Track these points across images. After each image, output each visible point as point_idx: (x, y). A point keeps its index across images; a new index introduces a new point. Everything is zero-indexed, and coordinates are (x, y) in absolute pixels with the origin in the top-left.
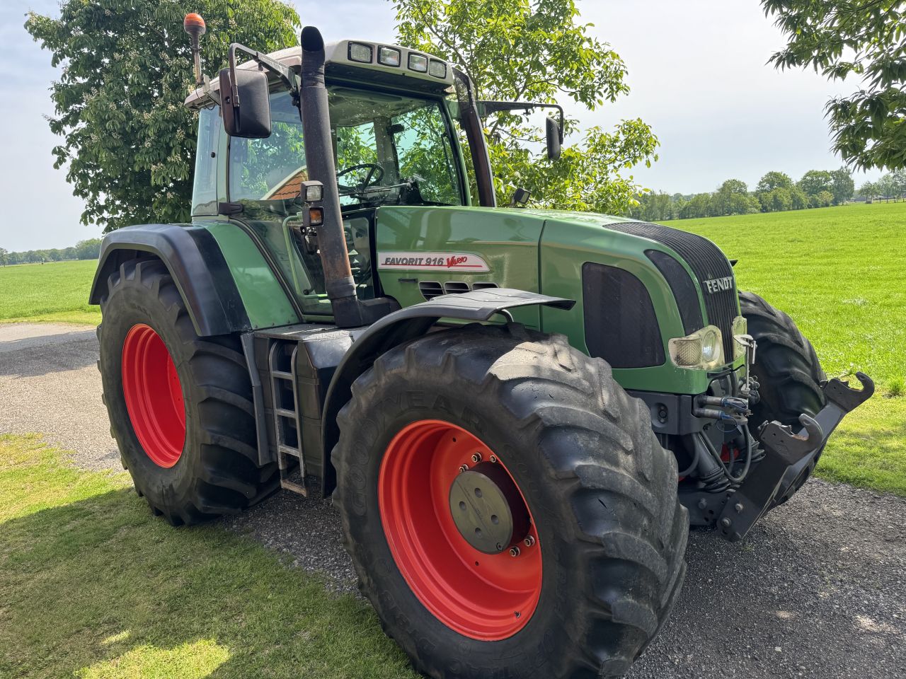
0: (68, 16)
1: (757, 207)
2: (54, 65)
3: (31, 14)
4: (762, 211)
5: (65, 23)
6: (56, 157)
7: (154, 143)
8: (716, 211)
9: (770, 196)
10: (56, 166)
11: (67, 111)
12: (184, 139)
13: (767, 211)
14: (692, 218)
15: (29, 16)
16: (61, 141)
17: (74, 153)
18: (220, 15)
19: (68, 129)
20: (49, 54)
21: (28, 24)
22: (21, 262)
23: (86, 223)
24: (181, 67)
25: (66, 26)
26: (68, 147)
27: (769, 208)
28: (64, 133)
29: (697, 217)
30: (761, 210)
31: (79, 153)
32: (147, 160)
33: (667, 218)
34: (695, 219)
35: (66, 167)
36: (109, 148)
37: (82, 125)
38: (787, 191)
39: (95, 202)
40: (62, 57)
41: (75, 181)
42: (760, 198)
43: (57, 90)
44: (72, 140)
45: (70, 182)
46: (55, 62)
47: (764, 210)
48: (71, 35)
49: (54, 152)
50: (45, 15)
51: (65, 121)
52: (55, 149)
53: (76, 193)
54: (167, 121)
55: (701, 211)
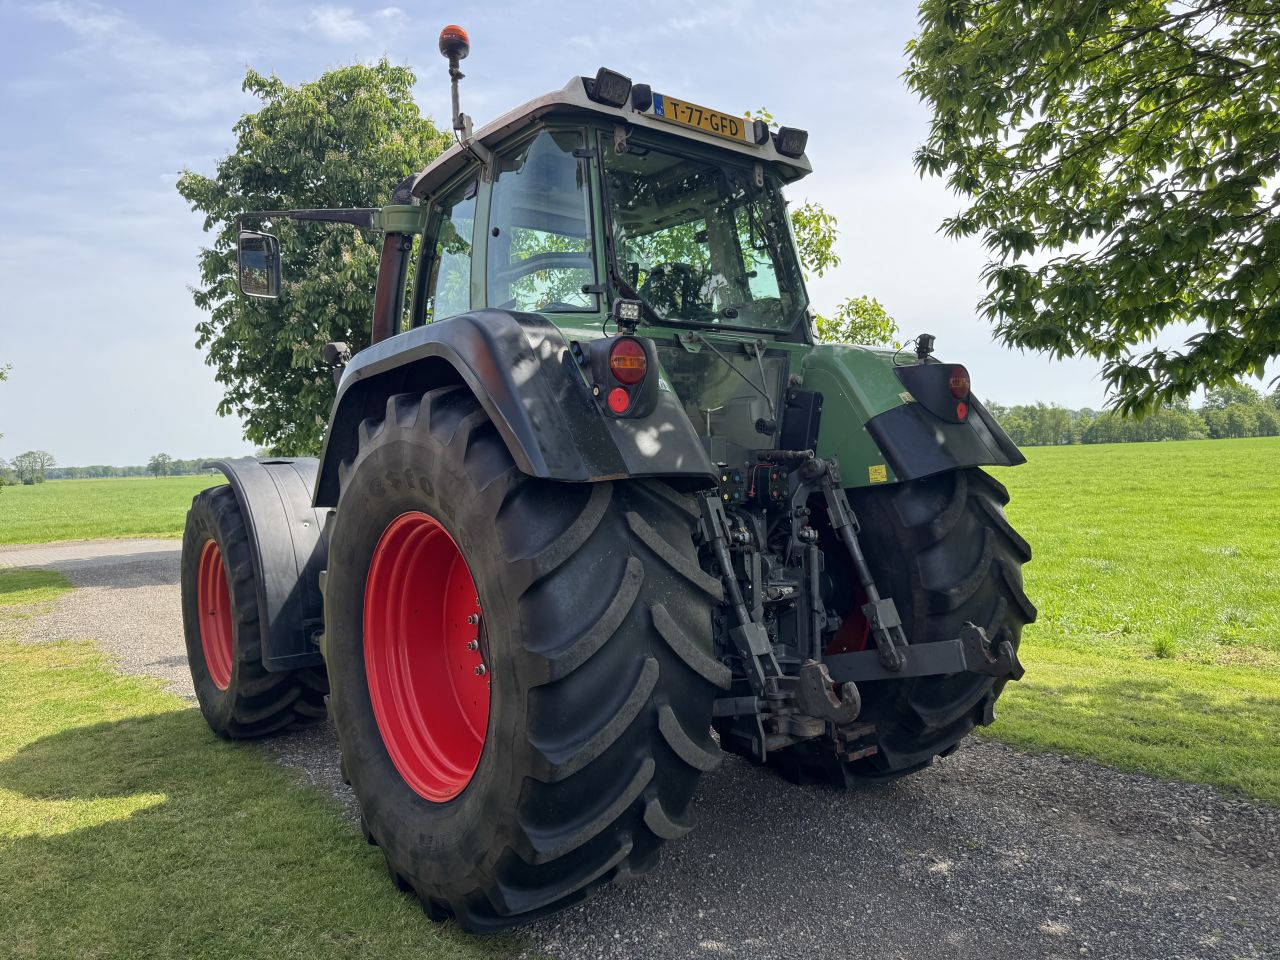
0: (225, 176)
1: (1202, 431)
2: (205, 229)
3: (186, 173)
4: (1210, 436)
5: (221, 183)
6: (199, 335)
7: (302, 319)
8: (1137, 433)
9: (1223, 416)
10: (198, 346)
11: (215, 283)
12: (336, 315)
13: (1219, 437)
14: (1102, 442)
15: (183, 174)
16: (206, 316)
17: (219, 331)
18: (395, 174)
19: (215, 304)
20: (202, 216)
21: (180, 183)
22: (188, 472)
23: (222, 414)
24: (344, 232)
25: (222, 186)
26: (213, 322)
27: (1222, 433)
28: (210, 308)
29: (1109, 442)
30: (1208, 434)
31: (224, 330)
32: (291, 337)
33: (1064, 442)
34: (1107, 445)
35: (206, 348)
36: (252, 325)
37: (229, 297)
38: (1251, 409)
39: (241, 389)
40: (216, 220)
41: (215, 363)
42: (1207, 418)
43: (207, 257)
44: (219, 316)
45: (209, 364)
46: (208, 225)
47: (1214, 434)
48: (227, 196)
49: (198, 329)
50: (200, 174)
51: (212, 292)
52: (199, 326)
53: (219, 378)
54: (318, 293)
55: (1115, 433)
